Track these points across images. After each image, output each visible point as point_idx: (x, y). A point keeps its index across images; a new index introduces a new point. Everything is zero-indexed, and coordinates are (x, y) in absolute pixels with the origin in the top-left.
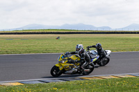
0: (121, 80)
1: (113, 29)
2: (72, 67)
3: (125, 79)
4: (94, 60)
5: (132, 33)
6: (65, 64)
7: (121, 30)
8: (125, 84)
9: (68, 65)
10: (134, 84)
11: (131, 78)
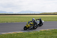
0: (17, 34)
1: (14, 13)
2: (31, 26)
3: (19, 33)
4: (38, 24)
5: (22, 14)
6: (29, 25)
7: (17, 13)
8: (19, 35)
9: (30, 26)
10: (22, 35)
11: (21, 33)
